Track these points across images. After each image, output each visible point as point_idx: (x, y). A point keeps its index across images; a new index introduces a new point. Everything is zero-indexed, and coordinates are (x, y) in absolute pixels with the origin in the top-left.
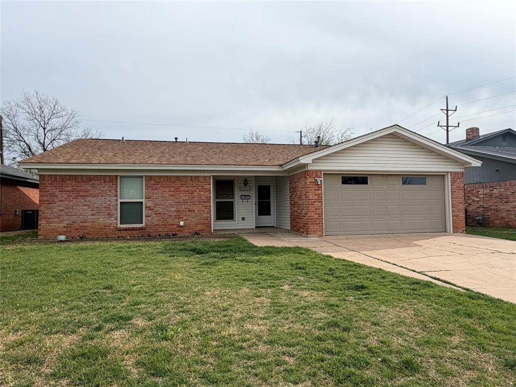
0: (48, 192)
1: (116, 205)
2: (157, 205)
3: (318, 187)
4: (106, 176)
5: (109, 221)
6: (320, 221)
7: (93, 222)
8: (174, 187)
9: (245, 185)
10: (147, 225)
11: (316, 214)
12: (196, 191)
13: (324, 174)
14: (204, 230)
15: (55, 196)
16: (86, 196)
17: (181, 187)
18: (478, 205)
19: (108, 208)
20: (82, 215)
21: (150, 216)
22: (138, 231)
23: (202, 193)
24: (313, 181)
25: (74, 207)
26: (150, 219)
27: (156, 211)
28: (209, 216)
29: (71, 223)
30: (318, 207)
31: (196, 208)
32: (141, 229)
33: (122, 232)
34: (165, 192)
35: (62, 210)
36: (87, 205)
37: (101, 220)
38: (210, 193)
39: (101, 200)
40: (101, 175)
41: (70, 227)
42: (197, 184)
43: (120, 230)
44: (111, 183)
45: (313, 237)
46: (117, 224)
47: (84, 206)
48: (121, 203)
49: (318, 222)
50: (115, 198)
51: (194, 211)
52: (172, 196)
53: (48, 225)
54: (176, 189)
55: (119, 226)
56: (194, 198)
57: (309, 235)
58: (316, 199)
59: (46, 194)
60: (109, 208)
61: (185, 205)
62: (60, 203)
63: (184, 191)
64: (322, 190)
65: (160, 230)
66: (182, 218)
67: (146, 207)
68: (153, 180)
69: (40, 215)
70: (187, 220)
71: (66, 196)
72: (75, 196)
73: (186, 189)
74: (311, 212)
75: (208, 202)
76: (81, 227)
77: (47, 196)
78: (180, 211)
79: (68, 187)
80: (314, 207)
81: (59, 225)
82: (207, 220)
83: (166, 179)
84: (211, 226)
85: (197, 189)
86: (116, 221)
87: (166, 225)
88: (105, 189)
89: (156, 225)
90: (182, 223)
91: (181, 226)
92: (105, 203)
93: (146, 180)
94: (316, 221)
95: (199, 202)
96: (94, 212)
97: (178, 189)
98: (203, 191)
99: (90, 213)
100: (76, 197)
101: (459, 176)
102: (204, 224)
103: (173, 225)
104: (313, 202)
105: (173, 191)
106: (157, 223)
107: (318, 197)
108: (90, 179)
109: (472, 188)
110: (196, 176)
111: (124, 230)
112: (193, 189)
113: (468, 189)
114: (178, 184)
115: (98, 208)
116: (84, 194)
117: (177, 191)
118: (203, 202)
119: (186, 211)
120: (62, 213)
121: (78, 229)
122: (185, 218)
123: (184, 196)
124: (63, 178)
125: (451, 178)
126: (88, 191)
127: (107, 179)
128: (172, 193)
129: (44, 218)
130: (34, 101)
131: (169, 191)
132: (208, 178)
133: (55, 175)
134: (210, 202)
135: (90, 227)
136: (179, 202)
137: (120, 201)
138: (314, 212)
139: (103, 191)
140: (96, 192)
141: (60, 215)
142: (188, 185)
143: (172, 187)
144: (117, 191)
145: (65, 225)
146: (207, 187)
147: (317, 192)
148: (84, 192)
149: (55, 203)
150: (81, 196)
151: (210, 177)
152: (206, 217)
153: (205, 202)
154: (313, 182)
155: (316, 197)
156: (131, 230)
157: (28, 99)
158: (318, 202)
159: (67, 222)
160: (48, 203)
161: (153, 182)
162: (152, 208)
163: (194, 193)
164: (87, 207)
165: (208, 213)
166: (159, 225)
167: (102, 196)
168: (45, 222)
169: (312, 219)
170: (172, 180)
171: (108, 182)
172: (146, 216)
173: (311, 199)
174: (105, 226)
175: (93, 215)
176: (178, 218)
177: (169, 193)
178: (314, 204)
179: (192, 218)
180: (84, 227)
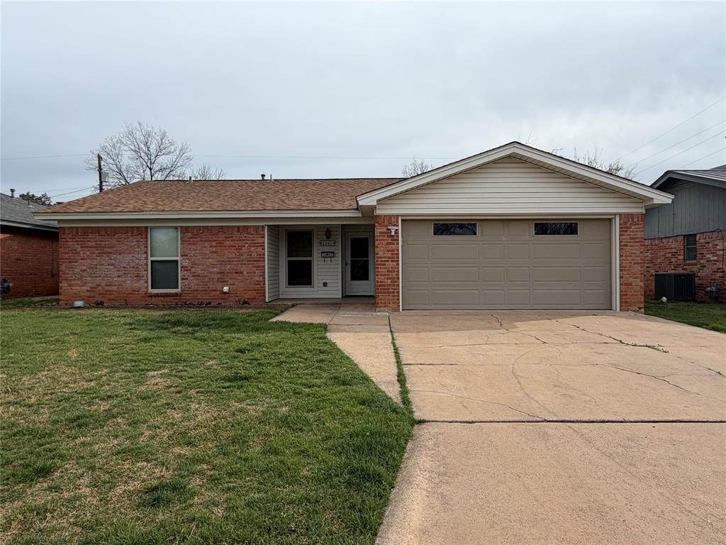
0: (69, 247)
1: (147, 264)
2: (194, 264)
3: (392, 240)
4: (133, 227)
5: (138, 285)
6: (395, 289)
7: (119, 285)
8: (216, 241)
9: (328, 238)
10: (184, 291)
11: (388, 279)
12: (244, 246)
13: (402, 220)
14: (255, 299)
15: (76, 253)
16: (111, 253)
17: (225, 240)
18: (715, 267)
19: (136, 268)
20: (107, 277)
21: (186, 279)
22: (172, 298)
23: (252, 249)
24: (385, 230)
25: (98, 267)
26: (187, 282)
27: (194, 273)
28: (261, 279)
29: (94, 285)
30: (392, 268)
31: (244, 269)
32: (176, 295)
33: (153, 298)
34: (206, 247)
35: (84, 271)
36: (112, 265)
37: (129, 283)
38: (264, 249)
39: (128, 258)
40: (128, 227)
41: (93, 291)
42: (245, 237)
43: (151, 296)
44: (140, 237)
45: (384, 311)
46: (147, 288)
47: (109, 265)
48: (152, 261)
49: (391, 290)
50: (144, 256)
51: (242, 273)
52: (215, 252)
53: (69, 288)
54: (219, 243)
55: (151, 291)
56: (242, 255)
57: (378, 309)
58: (389, 258)
59: (66, 250)
60: (138, 268)
61: (229, 264)
62: (83, 261)
63: (229, 246)
64: (398, 244)
65: (199, 297)
66: (227, 282)
67: (182, 267)
68: (191, 232)
69: (61, 276)
70: (234, 284)
71: (88, 253)
72: (99, 253)
73: (232, 243)
74: (381, 275)
75: (260, 261)
76: (106, 291)
77: (68, 253)
78: (224, 273)
79: (90, 241)
80: (385, 268)
81: (82, 288)
82: (260, 284)
83: (206, 231)
84: (265, 293)
85: (246, 243)
86: (146, 285)
87: (206, 291)
88: (133, 244)
89: (194, 291)
90: (226, 289)
91: (225, 293)
92: (133, 262)
93: (181, 232)
94: (388, 289)
95: (249, 261)
96: (121, 273)
97: (221, 243)
98: (253, 247)
99: (116, 274)
100: (100, 255)
101: (635, 220)
102: (255, 290)
103: (216, 290)
104: (384, 261)
105: (215, 246)
106: (196, 288)
107: (392, 254)
108: (116, 231)
109: (708, 240)
110: (244, 226)
111: (155, 296)
112: (241, 243)
113: (701, 241)
114: (222, 236)
115: (124, 268)
116: (108, 250)
117: (221, 246)
118: (254, 261)
119: (232, 273)
120: (85, 274)
121: (102, 294)
122: (230, 282)
123: (229, 252)
124: (86, 231)
125: (620, 224)
126: (113, 247)
127: (135, 231)
128: (214, 249)
129: (66, 280)
130: (138, 135)
131: (211, 247)
132: (261, 229)
133: (76, 227)
134: (264, 261)
135: (116, 292)
136: (223, 261)
137: (150, 259)
138: (385, 275)
139: (131, 247)
140: (123, 248)
141: (82, 276)
142: (234, 238)
143: (214, 241)
144: (147, 247)
145: (89, 289)
146: (260, 240)
147: (391, 247)
148: (109, 247)
149: (76, 262)
150: (105, 253)
151: (263, 227)
152: (258, 281)
153: (256, 261)
154: (385, 233)
155: (389, 254)
156: (164, 296)
157: (131, 133)
158: (392, 261)
159: (90, 285)
160: (70, 262)
161: (190, 235)
162: (189, 268)
163: (241, 249)
164: (112, 267)
165: (260, 276)
166: (197, 291)
167: (129, 253)
168: (66, 285)
169: (382, 285)
170: (214, 232)
171: (136, 235)
172: (182, 279)
173: (381, 258)
174: (133, 291)
175: (119, 276)
176: (221, 282)
177: (211, 248)
178: (385, 265)
179: (240, 282)
180: (109, 291)
